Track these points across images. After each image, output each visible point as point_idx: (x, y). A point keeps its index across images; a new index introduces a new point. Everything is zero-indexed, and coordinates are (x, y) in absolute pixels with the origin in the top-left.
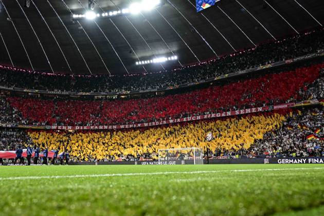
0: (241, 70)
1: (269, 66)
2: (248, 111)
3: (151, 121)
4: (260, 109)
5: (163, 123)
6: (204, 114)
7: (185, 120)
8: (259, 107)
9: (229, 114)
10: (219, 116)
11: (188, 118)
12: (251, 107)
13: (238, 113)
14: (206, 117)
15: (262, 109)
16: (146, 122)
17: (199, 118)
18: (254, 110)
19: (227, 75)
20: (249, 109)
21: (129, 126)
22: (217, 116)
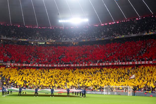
0: (133, 34)
1: (152, 33)
2: (143, 62)
3: (76, 63)
4: (151, 62)
5: (85, 65)
6: (114, 62)
7: (101, 64)
8: (151, 61)
9: (131, 63)
10: (124, 64)
11: (103, 63)
12: (145, 60)
13: (137, 63)
14: (115, 64)
15: (152, 62)
16: (72, 64)
17: (110, 64)
18: (147, 62)
19: (123, 36)
20: (144, 62)
21: (60, 66)
22: (123, 64)
